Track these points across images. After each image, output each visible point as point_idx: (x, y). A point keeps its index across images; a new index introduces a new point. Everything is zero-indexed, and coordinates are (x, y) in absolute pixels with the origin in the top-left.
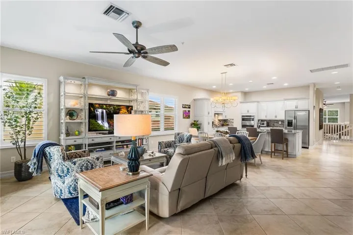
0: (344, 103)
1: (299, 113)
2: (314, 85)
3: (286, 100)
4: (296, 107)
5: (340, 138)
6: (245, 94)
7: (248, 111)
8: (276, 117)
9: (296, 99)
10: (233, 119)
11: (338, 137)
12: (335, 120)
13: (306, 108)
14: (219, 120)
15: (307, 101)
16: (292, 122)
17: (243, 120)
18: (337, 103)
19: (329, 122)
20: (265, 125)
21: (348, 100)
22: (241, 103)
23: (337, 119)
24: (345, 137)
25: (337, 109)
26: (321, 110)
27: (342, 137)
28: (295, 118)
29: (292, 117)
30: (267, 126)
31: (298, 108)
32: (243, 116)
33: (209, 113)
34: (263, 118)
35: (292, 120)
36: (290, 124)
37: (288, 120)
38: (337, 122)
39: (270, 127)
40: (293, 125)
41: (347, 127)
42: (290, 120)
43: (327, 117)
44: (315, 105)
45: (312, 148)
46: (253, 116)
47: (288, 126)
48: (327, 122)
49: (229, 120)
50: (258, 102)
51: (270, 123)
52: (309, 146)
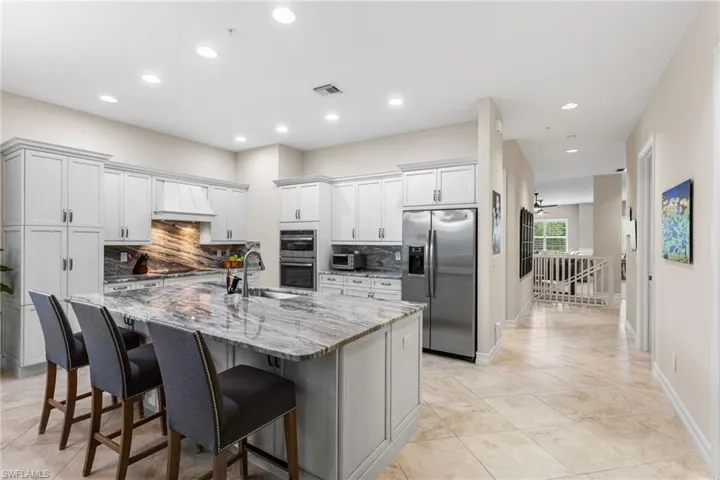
0: (577, 205)
2: (496, 111)
3: (405, 169)
4: (438, 197)
5: (573, 292)
6: (302, 157)
7: (298, 216)
9: (435, 166)
10: (258, 245)
11: (567, 289)
15: (470, 172)
16: (422, 257)
17: (284, 246)
19: (548, 249)
20: (351, 264)
21: (590, 199)
22: (279, 184)
23: (562, 242)
24: (585, 287)
25: (562, 220)
26: (525, 217)
27: (578, 288)
28: (433, 237)
30: (358, 269)
31: (444, 201)
32: (283, 233)
33: (67, 217)
34: (346, 239)
35: (423, 248)
36: (416, 261)
37: (411, 248)
38: (564, 250)
39: (368, 270)
40: (426, 266)
41: (589, 264)
42: (417, 249)
43: (545, 237)
44: (501, 191)
45: (487, 361)
46: (311, 232)
47: (411, 272)
48: (545, 250)
49: (248, 246)
50: (331, 182)
51: (369, 258)
52: (476, 350)
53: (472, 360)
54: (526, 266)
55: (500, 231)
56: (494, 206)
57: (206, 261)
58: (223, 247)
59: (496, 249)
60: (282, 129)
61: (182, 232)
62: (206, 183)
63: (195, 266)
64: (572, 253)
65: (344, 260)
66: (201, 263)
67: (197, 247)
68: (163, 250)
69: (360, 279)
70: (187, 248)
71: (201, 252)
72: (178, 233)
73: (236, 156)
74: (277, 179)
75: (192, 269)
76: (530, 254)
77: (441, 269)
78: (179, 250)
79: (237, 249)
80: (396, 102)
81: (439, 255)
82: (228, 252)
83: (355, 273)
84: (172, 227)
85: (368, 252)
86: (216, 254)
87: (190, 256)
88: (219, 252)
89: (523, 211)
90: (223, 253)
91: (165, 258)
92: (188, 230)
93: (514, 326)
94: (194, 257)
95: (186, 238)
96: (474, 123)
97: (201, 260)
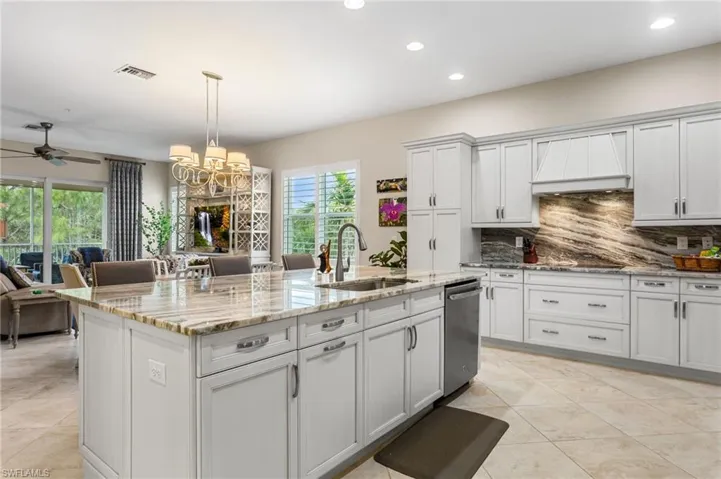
57: (651, 256)
61: (600, 209)
63: (626, 261)
66: (638, 257)
67: (632, 232)
68: (570, 235)
70: (611, 232)
71: (638, 240)
72: (593, 211)
75: (615, 264)
78: (594, 236)
84: (584, 201)
86: (674, 243)
87: (618, 245)
88: (683, 240)
90: (693, 243)
91: (572, 246)
94: (623, 247)
95: (608, 217)
97: (639, 252)
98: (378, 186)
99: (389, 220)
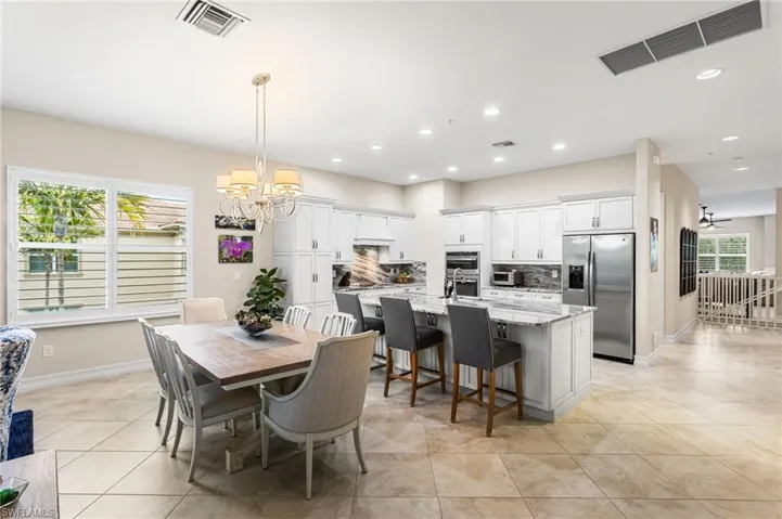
0: (763, 217)
1: (602, 244)
2: (654, 148)
3: (565, 200)
4: (596, 223)
6: (461, 188)
7: (462, 239)
8: (540, 255)
9: (594, 197)
10: (424, 264)
11: (742, 312)
12: (738, 264)
13: (626, 225)
14: (382, 266)
15: (628, 202)
16: (581, 275)
17: (450, 265)
18: (743, 218)
19: (721, 268)
20: (511, 281)
22: (444, 213)
23: (742, 260)
24: (764, 310)
25: (742, 235)
26: (687, 237)
27: (756, 312)
28: (592, 258)
29: (581, 257)
30: (517, 285)
31: (602, 227)
32: (448, 254)
33: (315, 245)
34: (505, 259)
35: (582, 267)
36: (576, 279)
37: (571, 267)
38: (743, 268)
39: (526, 286)
40: (585, 283)
41: (768, 283)
42: (576, 268)
43: (717, 255)
44: (659, 216)
45: (646, 363)
46: (475, 254)
47: (571, 287)
48: (717, 269)
49: (415, 266)
50: (492, 211)
51: (526, 276)
52: (634, 353)
53: (630, 362)
54: (687, 285)
55: (658, 252)
56: (652, 230)
57: (383, 278)
58: (395, 266)
59: (653, 267)
60: (452, 169)
61: (368, 254)
62: (387, 214)
63: (376, 281)
64: (754, 273)
65: (505, 278)
66: (380, 279)
67: (378, 266)
68: (357, 268)
69: (521, 293)
70: (371, 267)
71: (380, 270)
72: (365, 255)
73: (404, 189)
74: (442, 208)
75: (374, 284)
76: (693, 273)
77: (599, 286)
78: (366, 268)
79: (405, 268)
80: (559, 147)
81: (599, 274)
82: (398, 271)
83: (515, 288)
84: (361, 250)
85: (525, 270)
86: (390, 271)
87: (373, 273)
88: (392, 270)
89: (684, 233)
90: (395, 271)
91: (358, 275)
92: (371, 253)
93: (673, 341)
94: (376, 274)
95: (370, 258)
96: (633, 156)
97: (380, 276)
98: (217, 222)
99: (231, 257)
